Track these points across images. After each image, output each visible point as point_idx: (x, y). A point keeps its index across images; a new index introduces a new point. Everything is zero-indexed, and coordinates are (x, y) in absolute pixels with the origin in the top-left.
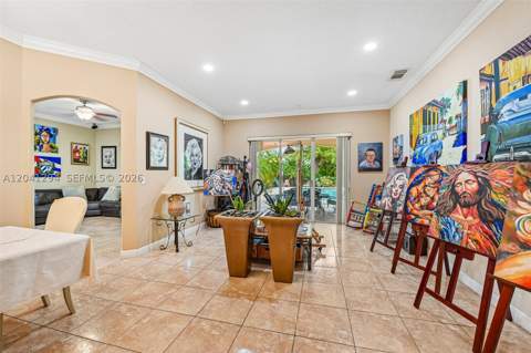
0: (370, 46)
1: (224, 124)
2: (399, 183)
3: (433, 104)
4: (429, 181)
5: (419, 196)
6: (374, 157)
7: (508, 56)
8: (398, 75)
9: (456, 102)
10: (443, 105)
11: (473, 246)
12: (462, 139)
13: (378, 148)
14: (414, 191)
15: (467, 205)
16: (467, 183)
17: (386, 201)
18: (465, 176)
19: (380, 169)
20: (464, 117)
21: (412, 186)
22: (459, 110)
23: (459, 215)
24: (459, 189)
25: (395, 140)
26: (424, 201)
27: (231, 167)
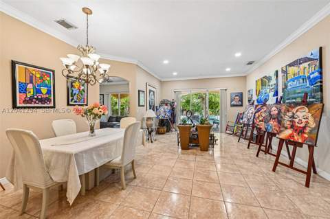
0: (238, 55)
1: (162, 83)
2: (251, 112)
3: (265, 77)
4: (263, 110)
5: (259, 116)
6: (239, 100)
7: (290, 65)
8: (250, 63)
9: (274, 78)
10: (269, 79)
11: (276, 132)
12: (276, 94)
13: (241, 95)
14: (257, 115)
15: (274, 119)
16: (274, 111)
17: (245, 120)
18: (274, 108)
19: (242, 105)
20: (277, 85)
21: (256, 112)
22: (275, 82)
23: (271, 122)
24: (272, 113)
25: (249, 91)
26: (261, 119)
27: (166, 105)
